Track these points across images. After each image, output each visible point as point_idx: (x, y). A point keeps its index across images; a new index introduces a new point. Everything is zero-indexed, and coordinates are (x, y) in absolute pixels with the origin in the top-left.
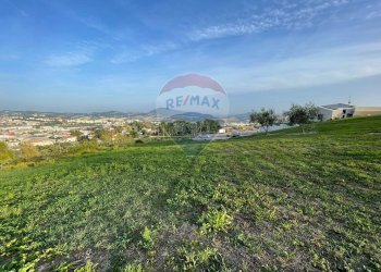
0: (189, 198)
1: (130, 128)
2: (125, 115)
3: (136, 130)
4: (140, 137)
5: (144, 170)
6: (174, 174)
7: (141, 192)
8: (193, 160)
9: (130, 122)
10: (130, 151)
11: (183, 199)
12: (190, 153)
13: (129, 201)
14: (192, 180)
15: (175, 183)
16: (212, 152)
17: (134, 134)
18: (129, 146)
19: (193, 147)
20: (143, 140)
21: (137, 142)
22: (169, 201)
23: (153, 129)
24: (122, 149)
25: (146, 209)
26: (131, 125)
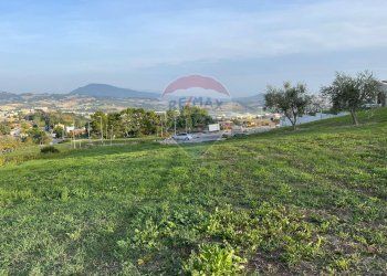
0: (162, 237)
1: (29, 124)
2: (17, 98)
3: (41, 129)
4: (51, 141)
5: (65, 197)
6: (128, 201)
7: (61, 236)
8: (164, 174)
9: (27, 112)
10: (32, 168)
11: (149, 238)
12: (159, 162)
13: (37, 252)
14: (165, 206)
15: (132, 214)
16: (200, 161)
17: (38, 137)
18: (27, 158)
19: (163, 154)
20: (58, 147)
21: (44, 151)
22: (121, 243)
23: (77, 126)
24: (12, 165)
25: (74, 262)
26: (31, 118)
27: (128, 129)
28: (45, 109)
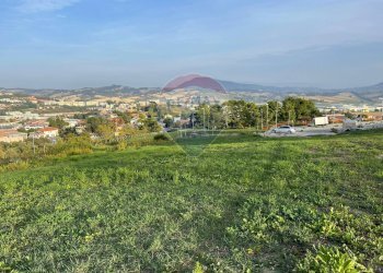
0: (270, 230)
1: (145, 114)
3: (154, 119)
4: (162, 130)
5: (176, 180)
6: (233, 190)
7: (176, 214)
8: (268, 167)
9: (143, 104)
10: (148, 153)
11: (257, 229)
12: (262, 154)
13: (157, 226)
14: (272, 199)
15: (237, 203)
16: (307, 156)
17: (151, 125)
18: (144, 144)
19: (265, 147)
21: (157, 138)
22: (230, 230)
24: (132, 149)
25: (188, 240)
26: (146, 109)
27: (228, 120)
28: (157, 102)
